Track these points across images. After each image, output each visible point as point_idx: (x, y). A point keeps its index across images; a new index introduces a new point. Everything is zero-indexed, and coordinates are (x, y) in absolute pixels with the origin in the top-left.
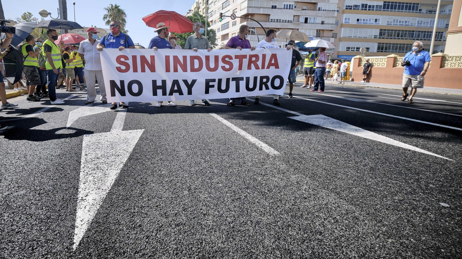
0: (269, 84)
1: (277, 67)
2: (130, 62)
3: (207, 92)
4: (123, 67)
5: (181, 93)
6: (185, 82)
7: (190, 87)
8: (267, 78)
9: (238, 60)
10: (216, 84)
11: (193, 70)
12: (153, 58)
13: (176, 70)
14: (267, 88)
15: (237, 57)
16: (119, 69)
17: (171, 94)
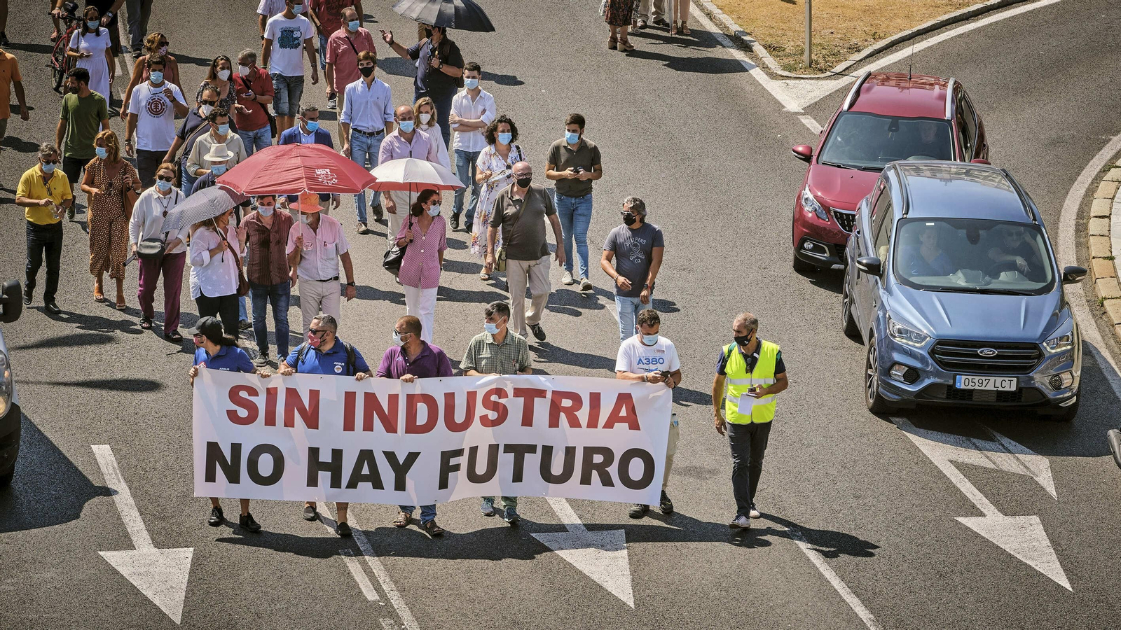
0: (613, 470)
1: (634, 426)
2: (260, 402)
3: (443, 484)
4: (243, 413)
5: (378, 485)
6: (390, 456)
7: (401, 469)
8: (607, 453)
9: (522, 400)
10: (463, 461)
11: (412, 428)
12: (314, 395)
13: (368, 427)
14: (607, 481)
15: (518, 392)
16: (232, 416)
17: (352, 484)
